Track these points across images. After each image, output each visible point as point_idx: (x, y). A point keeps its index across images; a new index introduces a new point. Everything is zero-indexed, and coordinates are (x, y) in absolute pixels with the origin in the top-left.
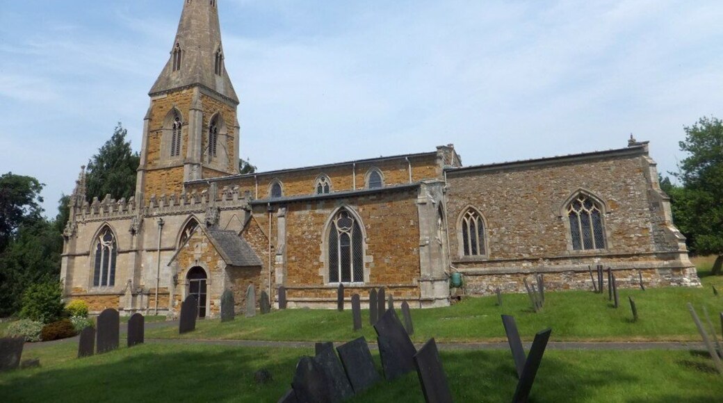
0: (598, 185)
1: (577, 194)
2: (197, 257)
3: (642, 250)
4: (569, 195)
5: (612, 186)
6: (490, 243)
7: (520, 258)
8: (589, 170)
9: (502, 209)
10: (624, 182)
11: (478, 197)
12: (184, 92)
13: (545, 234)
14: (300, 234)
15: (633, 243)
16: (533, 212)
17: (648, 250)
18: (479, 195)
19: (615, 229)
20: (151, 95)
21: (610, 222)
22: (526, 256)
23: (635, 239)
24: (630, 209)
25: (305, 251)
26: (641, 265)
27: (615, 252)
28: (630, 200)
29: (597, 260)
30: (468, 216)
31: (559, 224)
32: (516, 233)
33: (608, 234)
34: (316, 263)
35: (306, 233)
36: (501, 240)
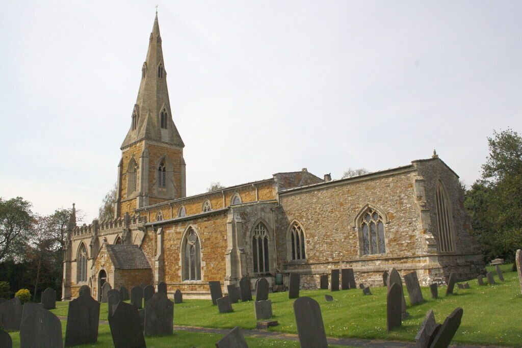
0: (381, 200)
1: (367, 208)
2: (103, 263)
3: (409, 254)
4: (360, 209)
5: (391, 200)
6: (308, 249)
7: (326, 261)
8: (374, 188)
9: (316, 222)
10: (399, 196)
11: (300, 213)
12: (138, 145)
13: (344, 242)
14: (169, 247)
15: (404, 248)
16: (336, 224)
17: (414, 254)
18: (301, 211)
19: (392, 236)
20: (122, 149)
21: (389, 231)
22: (330, 260)
23: (405, 244)
24: (403, 219)
25: (172, 258)
26: (408, 267)
27: (390, 256)
28: (403, 212)
29: (378, 263)
30: (294, 228)
31: (353, 233)
32: (324, 241)
33: (386, 241)
34: (177, 267)
35: (173, 246)
36: (314, 247)
